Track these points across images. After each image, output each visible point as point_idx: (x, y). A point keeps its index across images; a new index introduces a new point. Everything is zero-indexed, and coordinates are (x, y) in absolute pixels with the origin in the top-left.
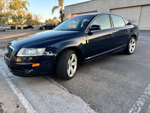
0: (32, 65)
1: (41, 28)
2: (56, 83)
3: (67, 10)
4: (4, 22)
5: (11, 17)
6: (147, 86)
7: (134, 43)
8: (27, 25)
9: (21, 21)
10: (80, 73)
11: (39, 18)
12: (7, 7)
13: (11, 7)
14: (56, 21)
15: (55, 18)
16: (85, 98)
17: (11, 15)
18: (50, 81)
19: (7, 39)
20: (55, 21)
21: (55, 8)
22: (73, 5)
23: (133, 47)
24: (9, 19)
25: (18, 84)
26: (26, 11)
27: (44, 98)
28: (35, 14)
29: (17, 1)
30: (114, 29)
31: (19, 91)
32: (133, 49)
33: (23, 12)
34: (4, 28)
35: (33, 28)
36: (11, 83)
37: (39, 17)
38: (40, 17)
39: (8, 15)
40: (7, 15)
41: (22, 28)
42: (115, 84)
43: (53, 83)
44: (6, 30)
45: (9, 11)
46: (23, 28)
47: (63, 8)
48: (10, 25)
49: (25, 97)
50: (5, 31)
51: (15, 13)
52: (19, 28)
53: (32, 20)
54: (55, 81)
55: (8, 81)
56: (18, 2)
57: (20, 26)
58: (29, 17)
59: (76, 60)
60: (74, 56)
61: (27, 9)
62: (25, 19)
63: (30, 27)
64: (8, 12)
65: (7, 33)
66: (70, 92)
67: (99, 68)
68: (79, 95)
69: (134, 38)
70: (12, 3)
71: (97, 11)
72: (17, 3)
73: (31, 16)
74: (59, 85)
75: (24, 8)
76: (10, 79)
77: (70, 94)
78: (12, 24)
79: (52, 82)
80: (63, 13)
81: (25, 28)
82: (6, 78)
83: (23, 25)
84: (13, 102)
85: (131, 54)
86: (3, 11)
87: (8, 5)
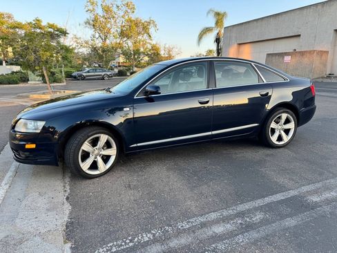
0: (25, 144)
4: (107, 62)
5: (121, 52)
7: (288, 122)
9: (139, 61)
12: (116, 33)
17: (121, 48)
21: (207, 30)
25: (20, 172)
26: (148, 41)
27: (27, 198)
28: (167, 46)
29: (134, 22)
33: (143, 41)
34: (103, 74)
37: (173, 53)
38: (177, 50)
39: (116, 50)
40: (114, 49)
44: (106, 78)
45: (118, 42)
50: (103, 79)
51: (130, 44)
56: (135, 24)
58: (154, 53)
59: (114, 146)
60: (104, 138)
61: (150, 36)
62: (146, 55)
64: (116, 43)
68: (73, 204)
70: (124, 26)
71: (300, 35)
73: (157, 50)
75: (145, 34)
77: (65, 200)
86: (108, 42)
87: (117, 31)
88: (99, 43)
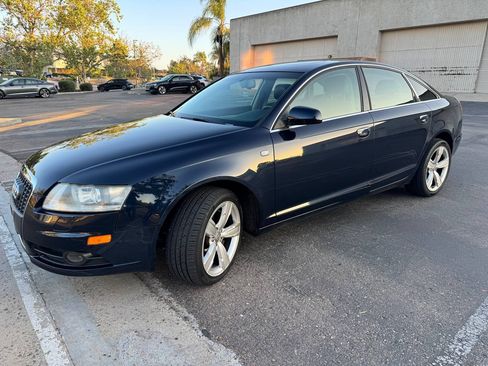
0: (86, 238)
1: (152, 88)
2: (166, 294)
3: (238, 31)
4: (39, 68)
5: (61, 51)
6: (464, 322)
7: (442, 158)
8: (110, 76)
9: (93, 66)
10: (249, 260)
11: (150, 57)
12: (51, 18)
13: (62, 21)
14: (203, 65)
15: (201, 55)
16: (250, 355)
17: (62, 45)
18: (148, 286)
19: (43, 126)
20: (199, 64)
21: (202, 22)
22: (257, 15)
23: (440, 171)
24: (55, 58)
25: (48, 292)
26: (107, 35)
27: (120, 348)
28: (137, 44)
29: (82, 2)
30: (371, 115)
31: (47, 317)
32: (440, 180)
33: (98, 35)
34: (39, 87)
35: (129, 89)
36: (27, 287)
37: (148, 54)
39: (53, 47)
40: (50, 46)
41: (95, 88)
42: (356, 311)
43: (156, 293)
44: (45, 95)
45: (56, 34)
46: (99, 88)
47: (227, 26)
48: (59, 78)
49: (62, 342)
50: (40, 96)
51: (75, 39)
52: (86, 88)
53: (127, 62)
54: (166, 286)
55: (21, 280)
56: (84, 6)
57: (88, 80)
58: (117, 54)
59: (237, 220)
60: (228, 208)
61: (111, 27)
62: (105, 57)
63: (119, 84)
64: (52, 36)
65: (46, 106)
66: (206, 333)
67: (316, 245)
68: (231, 344)
69: (442, 144)
70: (64, 8)
71: (336, 36)
72: (80, 7)
73: (123, 49)
74: (175, 304)
75: (102, 24)
76: (26, 273)
77: (204, 338)
78: (63, 72)
79: (154, 291)
80: (225, 39)
81: (104, 88)
82: (16, 269)
83: (99, 77)
84: (20, 359)
85: (433, 194)
86: (36, 33)
87: (52, 16)
88: (19, 35)
